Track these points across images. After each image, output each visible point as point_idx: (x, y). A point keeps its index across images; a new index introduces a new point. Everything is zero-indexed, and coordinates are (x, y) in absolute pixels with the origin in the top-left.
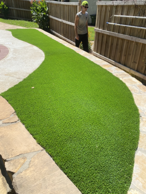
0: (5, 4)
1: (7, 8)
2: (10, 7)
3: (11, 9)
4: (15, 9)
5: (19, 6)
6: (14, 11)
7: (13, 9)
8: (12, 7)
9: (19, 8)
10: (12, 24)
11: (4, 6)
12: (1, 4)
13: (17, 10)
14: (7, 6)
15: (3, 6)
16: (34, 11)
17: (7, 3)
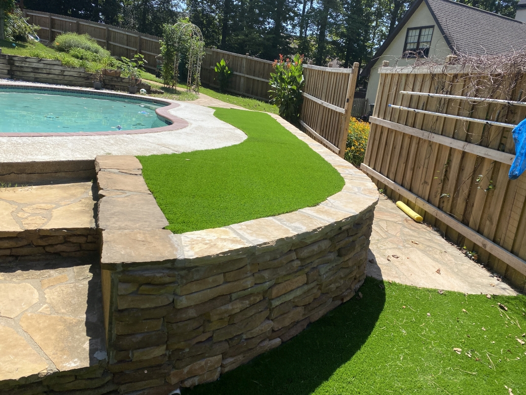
0: (226, 65)
1: (229, 72)
2: (237, 72)
3: (237, 75)
4: (244, 77)
5: (254, 72)
6: (242, 80)
7: (240, 76)
8: (240, 72)
9: (254, 76)
10: (229, 101)
11: (225, 69)
12: (220, 65)
14: (229, 69)
15: (223, 68)
16: (276, 80)
17: (231, 64)
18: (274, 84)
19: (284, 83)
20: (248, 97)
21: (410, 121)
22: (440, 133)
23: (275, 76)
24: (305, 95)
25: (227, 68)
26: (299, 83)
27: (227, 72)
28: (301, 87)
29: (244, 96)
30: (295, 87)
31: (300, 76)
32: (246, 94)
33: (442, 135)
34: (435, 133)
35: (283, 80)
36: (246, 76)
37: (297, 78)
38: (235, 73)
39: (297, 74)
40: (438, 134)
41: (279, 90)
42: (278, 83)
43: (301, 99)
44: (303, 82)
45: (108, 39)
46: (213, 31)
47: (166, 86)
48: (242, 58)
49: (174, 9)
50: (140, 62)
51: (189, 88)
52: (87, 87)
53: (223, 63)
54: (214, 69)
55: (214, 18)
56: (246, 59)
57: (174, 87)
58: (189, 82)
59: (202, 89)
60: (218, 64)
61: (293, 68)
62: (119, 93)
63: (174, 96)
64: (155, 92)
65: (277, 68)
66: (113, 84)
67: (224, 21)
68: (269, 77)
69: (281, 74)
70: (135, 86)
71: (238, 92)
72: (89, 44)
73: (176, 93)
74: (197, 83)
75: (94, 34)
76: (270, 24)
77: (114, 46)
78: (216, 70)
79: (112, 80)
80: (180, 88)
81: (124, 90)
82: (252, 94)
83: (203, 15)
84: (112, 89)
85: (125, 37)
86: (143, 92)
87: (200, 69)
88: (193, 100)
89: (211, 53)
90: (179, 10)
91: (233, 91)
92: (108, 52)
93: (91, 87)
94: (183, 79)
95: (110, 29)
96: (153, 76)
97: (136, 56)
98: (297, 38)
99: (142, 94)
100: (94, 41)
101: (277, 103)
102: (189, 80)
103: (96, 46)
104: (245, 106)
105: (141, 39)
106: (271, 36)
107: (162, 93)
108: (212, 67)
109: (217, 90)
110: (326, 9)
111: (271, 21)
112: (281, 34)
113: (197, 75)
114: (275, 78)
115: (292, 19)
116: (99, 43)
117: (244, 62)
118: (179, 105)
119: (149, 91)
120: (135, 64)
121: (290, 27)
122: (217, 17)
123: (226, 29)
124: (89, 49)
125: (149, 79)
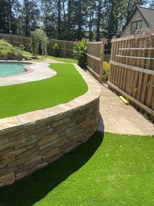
0: (58, 46)
1: (59, 48)
3: (62, 49)
4: (65, 50)
5: (69, 47)
6: (64, 51)
7: (63, 50)
8: (63, 48)
9: (69, 49)
10: (59, 60)
11: (57, 47)
12: (55, 46)
13: (66, 50)
15: (56, 47)
16: (76, 50)
17: (59, 45)
18: (75, 51)
19: (79, 50)
20: (67, 58)
21: (124, 61)
22: (134, 65)
23: (75, 48)
24: (87, 55)
25: (58, 47)
26: (84, 50)
28: (86, 51)
29: (65, 58)
30: (83, 52)
31: (85, 47)
32: (66, 57)
33: (135, 66)
34: (133, 66)
35: (78, 49)
37: (84, 48)
38: (61, 48)
39: (83, 46)
40: (134, 66)
41: (77, 54)
42: (76, 51)
43: (86, 56)
44: (86, 49)
45: (12, 40)
46: (55, 33)
47: (34, 56)
48: (64, 42)
49: (38, 25)
50: (22, 48)
51: (43, 56)
52: (2, 60)
53: (56, 45)
54: (53, 48)
55: (54, 27)
56: (65, 42)
57: (37, 57)
58: (43, 54)
59: (47, 56)
60: (54, 46)
61: (82, 44)
62: (15, 61)
63: (37, 60)
64: (28, 59)
65: (76, 45)
66: (12, 58)
67: (58, 28)
68: (73, 49)
69: (77, 47)
70: (20, 58)
71: (63, 56)
72: (4, 43)
73: (37, 59)
74: (46, 54)
75: (6, 39)
76: (77, 27)
77: (14, 42)
78: (54, 48)
79: (11, 56)
80: (39, 57)
81: (16, 60)
82: (69, 56)
83: (50, 26)
84: (12, 60)
85: (18, 39)
86: (24, 60)
87: (47, 48)
88: (43, 61)
89: (51, 42)
90: (40, 26)
91: (61, 56)
92: (12, 45)
93: (4, 60)
94: (40, 53)
95: (12, 36)
96: (29, 53)
97: (20, 46)
98: (88, 32)
99: (23, 61)
100: (6, 41)
101: (77, 59)
102: (43, 53)
103: (7, 43)
104: (65, 62)
105: (24, 39)
106: (77, 32)
107: (31, 60)
108: (52, 47)
109: (55, 56)
110: (99, 18)
111: (77, 26)
112: (82, 31)
113: (46, 51)
114: (75, 49)
115: (85, 24)
116: (9, 42)
117: (65, 43)
118: (36, 64)
119: (26, 59)
120: (20, 49)
121: (85, 27)
122: (55, 27)
123: (59, 31)
124: (4, 45)
125: (27, 55)
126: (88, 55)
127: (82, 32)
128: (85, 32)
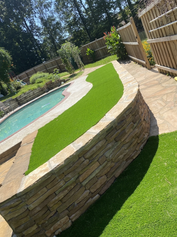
1: (93, 52)
2: (96, 49)
3: (96, 51)
6: (100, 51)
7: (98, 50)
10: (97, 65)
12: (88, 51)
13: (102, 49)
14: (92, 50)
16: (109, 45)
17: (92, 48)
19: (112, 44)
21: (161, 34)
22: (174, 34)
23: (107, 43)
25: (91, 51)
26: (118, 40)
27: (92, 52)
28: (121, 40)
29: (103, 58)
30: (118, 43)
31: (117, 36)
32: (105, 56)
35: (111, 43)
36: (100, 48)
37: (117, 38)
38: (96, 50)
39: (115, 36)
41: (113, 48)
42: (110, 46)
43: (123, 45)
44: (120, 38)
45: (46, 68)
46: (84, 36)
47: (71, 74)
48: (95, 42)
50: (57, 72)
51: (80, 69)
52: (44, 93)
53: (88, 50)
55: (81, 30)
57: (74, 73)
58: (79, 67)
59: (85, 66)
60: (87, 52)
61: (113, 34)
62: (55, 89)
63: (75, 77)
64: (67, 81)
65: (106, 39)
67: (85, 29)
68: (106, 45)
69: (109, 41)
70: (59, 83)
71: (101, 57)
73: (75, 75)
74: (83, 65)
77: (49, 69)
78: (88, 54)
79: (50, 86)
80: (77, 72)
81: (56, 87)
82: (107, 55)
83: (77, 32)
84: (52, 89)
85: (51, 64)
87: (80, 59)
88: (81, 75)
89: (82, 49)
91: (99, 58)
92: (48, 73)
95: (45, 64)
97: (54, 71)
98: (119, 13)
99: (63, 84)
101: (115, 54)
104: (104, 63)
105: (56, 61)
107: (70, 79)
108: (86, 54)
109: (92, 62)
111: (104, 14)
113: (81, 62)
115: (112, 6)
116: (44, 72)
117: (96, 43)
119: (65, 82)
120: (56, 74)
121: (114, 10)
123: (88, 31)
125: (65, 75)
126: (124, 43)
127: (113, 17)
128: (116, 15)
